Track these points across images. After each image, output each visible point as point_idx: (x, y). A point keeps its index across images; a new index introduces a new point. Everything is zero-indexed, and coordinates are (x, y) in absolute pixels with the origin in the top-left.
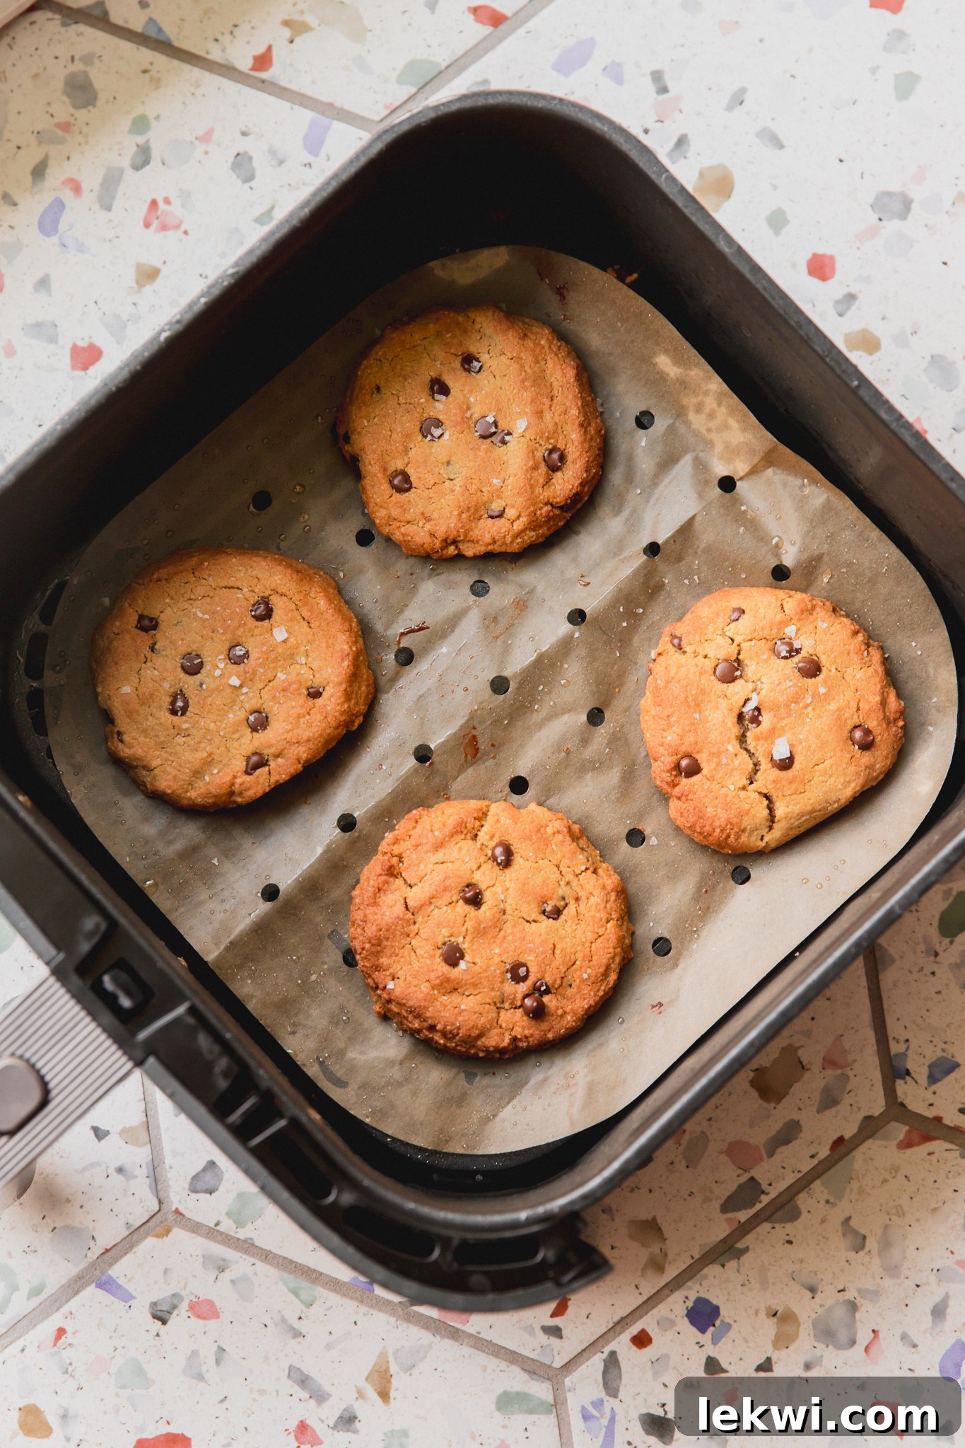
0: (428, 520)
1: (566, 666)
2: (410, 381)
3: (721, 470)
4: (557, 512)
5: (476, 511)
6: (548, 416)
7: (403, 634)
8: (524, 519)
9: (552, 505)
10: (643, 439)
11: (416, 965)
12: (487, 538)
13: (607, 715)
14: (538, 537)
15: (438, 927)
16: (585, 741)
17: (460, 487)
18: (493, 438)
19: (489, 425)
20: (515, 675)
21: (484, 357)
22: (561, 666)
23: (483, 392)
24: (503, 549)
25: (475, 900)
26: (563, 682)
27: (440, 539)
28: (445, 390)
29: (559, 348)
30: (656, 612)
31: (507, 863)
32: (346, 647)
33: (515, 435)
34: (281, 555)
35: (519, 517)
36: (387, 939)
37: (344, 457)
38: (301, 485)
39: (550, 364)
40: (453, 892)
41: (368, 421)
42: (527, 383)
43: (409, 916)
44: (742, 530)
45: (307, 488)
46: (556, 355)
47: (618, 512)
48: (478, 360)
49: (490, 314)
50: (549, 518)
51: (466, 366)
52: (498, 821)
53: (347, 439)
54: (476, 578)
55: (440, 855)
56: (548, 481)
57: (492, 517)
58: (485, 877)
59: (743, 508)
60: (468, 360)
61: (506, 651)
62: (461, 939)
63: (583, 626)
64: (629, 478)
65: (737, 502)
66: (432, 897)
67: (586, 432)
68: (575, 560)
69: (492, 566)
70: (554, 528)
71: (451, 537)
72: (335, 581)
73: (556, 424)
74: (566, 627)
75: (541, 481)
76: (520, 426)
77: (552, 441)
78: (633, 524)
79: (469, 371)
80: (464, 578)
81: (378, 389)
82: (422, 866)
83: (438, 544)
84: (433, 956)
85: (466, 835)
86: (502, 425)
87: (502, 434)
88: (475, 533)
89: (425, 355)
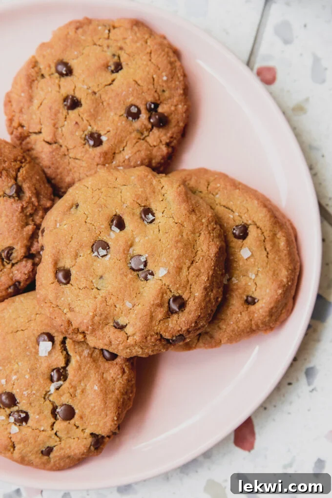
11: (84, 164)
15: (73, 135)
25: (75, 103)
31: (70, 71)
36: (57, 168)
40: (61, 111)
43: (54, 146)
52: (44, 57)
55: (36, 102)
58: (67, 86)
62: (89, 128)
66: (54, 125)
82: (34, 117)
85: (37, 79)
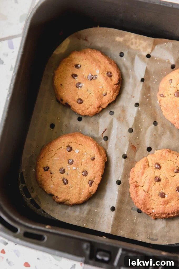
0: (91, 105)
1: (142, 117)
2: (67, 78)
3: (145, 54)
4: (117, 85)
5: (101, 96)
6: (102, 66)
7: (102, 134)
8: (112, 91)
9: (115, 84)
10: (124, 59)
11: (156, 203)
12: (107, 101)
13: (157, 121)
14: (117, 94)
15: (155, 191)
16: (157, 130)
17: (94, 93)
18: (93, 79)
19: (91, 76)
20: (132, 126)
21: (79, 63)
22: (141, 118)
23: (85, 70)
24: (111, 101)
25: (159, 180)
26: (143, 121)
27: (97, 108)
28: (76, 76)
29: (94, 51)
30: (152, 93)
31: (160, 167)
32: (93, 144)
33: (98, 75)
34: (65, 134)
35: (110, 91)
36: (146, 201)
37: (64, 105)
38: (59, 117)
39: (94, 55)
40: (153, 181)
41: (64, 93)
42: (93, 62)
43: (147, 193)
44: (159, 63)
45: (60, 117)
46: (94, 52)
47: (129, 78)
48: (78, 64)
49: (74, 53)
50: (117, 88)
51: (77, 67)
52: (151, 160)
53: (62, 100)
54: (109, 111)
55: (145, 175)
56: (111, 80)
57: (105, 96)
58: (157, 173)
59: (156, 58)
60: (76, 66)
61: (127, 122)
62: (162, 191)
63: (139, 106)
64: (127, 69)
65: (153, 58)
66: (149, 186)
67: (112, 65)
68: (127, 93)
69: (111, 106)
70: (119, 89)
71: (99, 106)
72: (80, 132)
73: (105, 67)
74: (136, 109)
75: (110, 81)
76: (97, 72)
77: (106, 71)
78: (135, 78)
79: (78, 68)
80: (107, 113)
81: (61, 85)
82: (142, 181)
83: (97, 109)
84: (158, 198)
85: (147, 167)
86: (93, 75)
87: (95, 76)
88: (103, 102)
89: (67, 71)
